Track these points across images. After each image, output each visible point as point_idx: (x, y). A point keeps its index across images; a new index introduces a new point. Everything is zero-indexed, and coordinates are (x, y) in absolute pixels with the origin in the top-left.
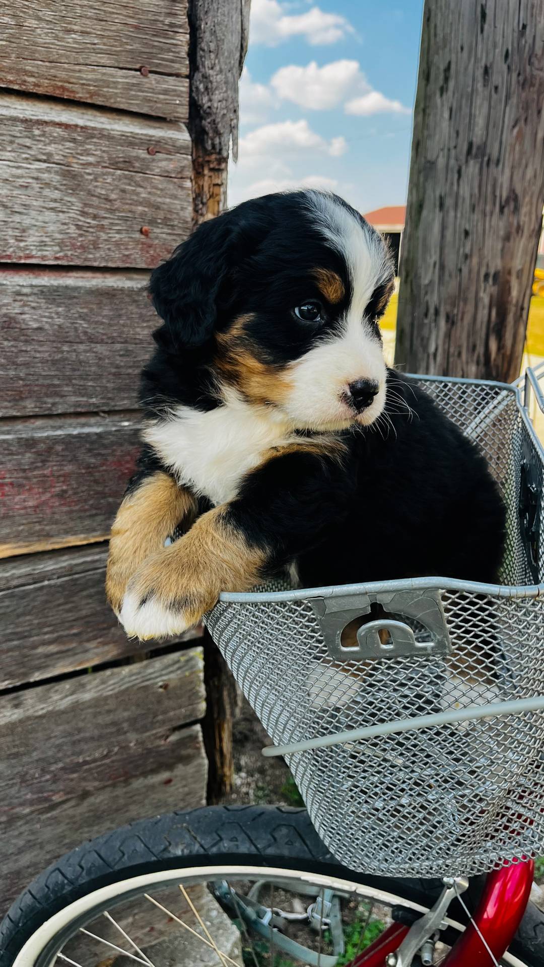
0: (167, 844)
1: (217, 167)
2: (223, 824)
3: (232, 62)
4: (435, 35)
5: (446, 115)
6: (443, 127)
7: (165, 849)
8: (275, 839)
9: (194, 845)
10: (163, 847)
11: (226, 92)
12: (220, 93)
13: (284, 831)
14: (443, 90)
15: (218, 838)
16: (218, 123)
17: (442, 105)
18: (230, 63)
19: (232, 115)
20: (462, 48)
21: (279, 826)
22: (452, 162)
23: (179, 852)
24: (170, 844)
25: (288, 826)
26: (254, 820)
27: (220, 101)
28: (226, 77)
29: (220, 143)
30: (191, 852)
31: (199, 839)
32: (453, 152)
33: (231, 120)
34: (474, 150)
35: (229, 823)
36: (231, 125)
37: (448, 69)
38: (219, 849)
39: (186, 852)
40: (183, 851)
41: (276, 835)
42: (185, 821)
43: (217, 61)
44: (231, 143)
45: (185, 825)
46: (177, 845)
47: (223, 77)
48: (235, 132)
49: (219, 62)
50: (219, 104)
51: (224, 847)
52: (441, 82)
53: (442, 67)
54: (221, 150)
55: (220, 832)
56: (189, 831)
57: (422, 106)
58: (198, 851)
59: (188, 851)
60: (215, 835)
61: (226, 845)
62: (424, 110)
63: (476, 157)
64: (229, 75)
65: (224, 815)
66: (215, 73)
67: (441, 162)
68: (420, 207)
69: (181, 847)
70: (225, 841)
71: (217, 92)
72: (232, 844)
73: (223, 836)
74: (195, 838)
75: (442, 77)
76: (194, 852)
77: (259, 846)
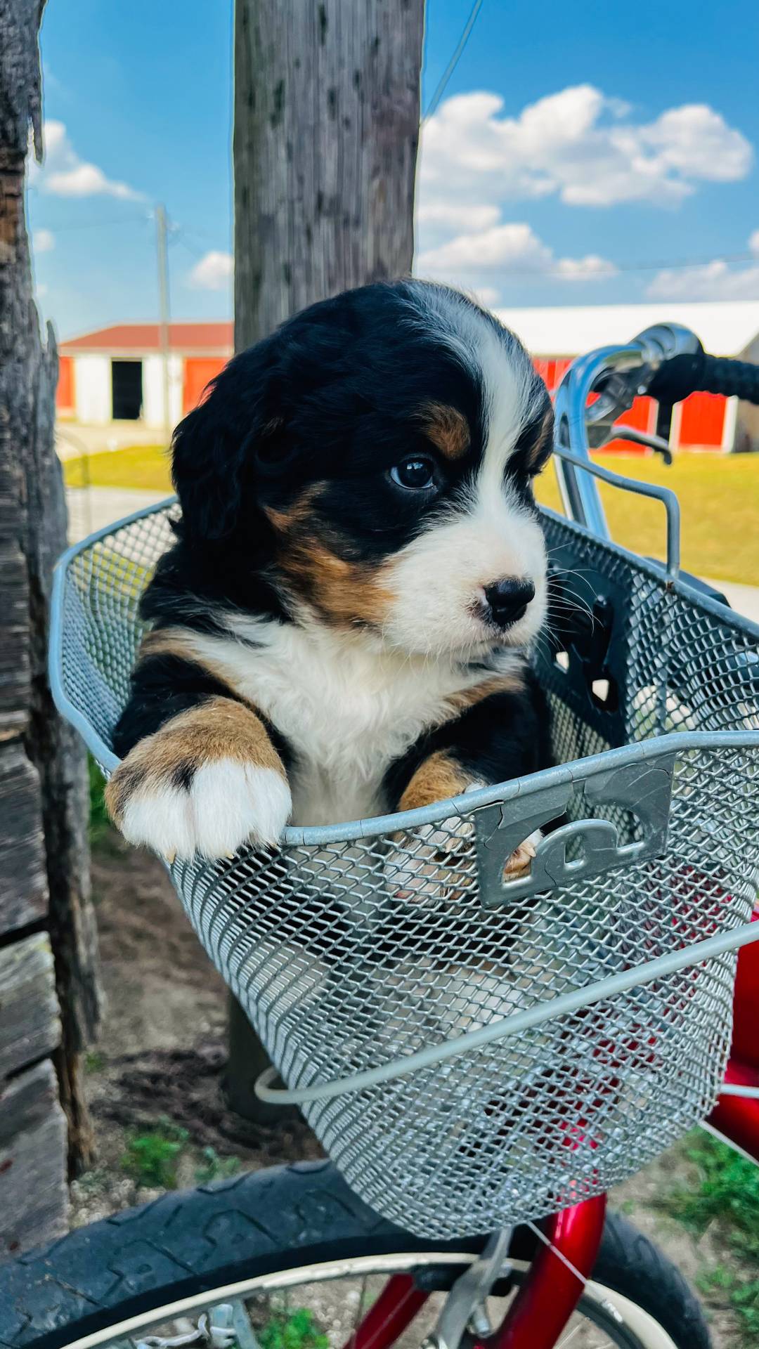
0: (25, 1318)
1: (10, 167)
2: (117, 1251)
3: (30, 11)
4: (258, 43)
5: (283, 153)
6: (279, 170)
7: (24, 1327)
8: (212, 1241)
9: (76, 1303)
10: (18, 1326)
11: (22, 53)
12: (13, 54)
13: (224, 1223)
14: (275, 120)
15: (117, 1277)
16: (13, 98)
17: (277, 141)
18: (26, 11)
19: (31, 90)
20: (297, 64)
21: (214, 1217)
22: (298, 220)
23: (52, 1325)
24: (30, 1318)
25: (228, 1213)
26: (168, 1224)
27: (14, 66)
28: (22, 33)
29: (15, 130)
30: (72, 1316)
31: (80, 1291)
32: (297, 206)
33: (31, 97)
34: (326, 205)
35: (127, 1245)
36: (29, 105)
37: (279, 91)
38: (123, 1291)
39: (64, 1319)
40: (57, 1320)
41: (213, 1234)
42: (46, 1270)
43: (7, 6)
44: (31, 133)
45: (47, 1277)
46: (43, 1315)
47: (18, 31)
48: (37, 115)
49: (10, 7)
50: (14, 69)
51: (132, 1288)
52: (271, 107)
53: (271, 87)
54: (17, 141)
55: (117, 1267)
56: (59, 1284)
57: (246, 140)
58: (85, 1310)
59: (68, 1317)
60: (108, 1275)
61: (132, 1283)
62: (251, 147)
63: (328, 214)
64: (26, 29)
65: (113, 1235)
66: (5, 23)
67: (282, 218)
68: (257, 279)
69: (51, 1316)
70: (128, 1278)
71: (10, 52)
72: (142, 1277)
73: (124, 1270)
74: (75, 1292)
75: (271, 101)
76: (79, 1316)
77: (189, 1263)
